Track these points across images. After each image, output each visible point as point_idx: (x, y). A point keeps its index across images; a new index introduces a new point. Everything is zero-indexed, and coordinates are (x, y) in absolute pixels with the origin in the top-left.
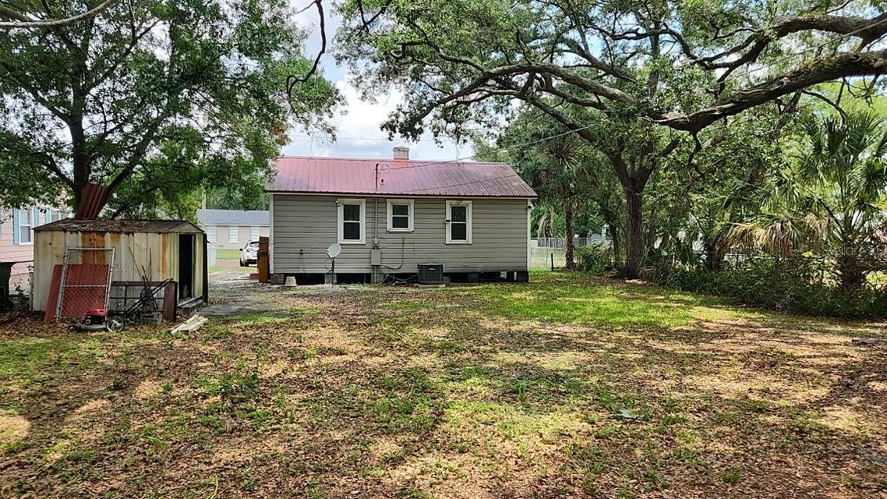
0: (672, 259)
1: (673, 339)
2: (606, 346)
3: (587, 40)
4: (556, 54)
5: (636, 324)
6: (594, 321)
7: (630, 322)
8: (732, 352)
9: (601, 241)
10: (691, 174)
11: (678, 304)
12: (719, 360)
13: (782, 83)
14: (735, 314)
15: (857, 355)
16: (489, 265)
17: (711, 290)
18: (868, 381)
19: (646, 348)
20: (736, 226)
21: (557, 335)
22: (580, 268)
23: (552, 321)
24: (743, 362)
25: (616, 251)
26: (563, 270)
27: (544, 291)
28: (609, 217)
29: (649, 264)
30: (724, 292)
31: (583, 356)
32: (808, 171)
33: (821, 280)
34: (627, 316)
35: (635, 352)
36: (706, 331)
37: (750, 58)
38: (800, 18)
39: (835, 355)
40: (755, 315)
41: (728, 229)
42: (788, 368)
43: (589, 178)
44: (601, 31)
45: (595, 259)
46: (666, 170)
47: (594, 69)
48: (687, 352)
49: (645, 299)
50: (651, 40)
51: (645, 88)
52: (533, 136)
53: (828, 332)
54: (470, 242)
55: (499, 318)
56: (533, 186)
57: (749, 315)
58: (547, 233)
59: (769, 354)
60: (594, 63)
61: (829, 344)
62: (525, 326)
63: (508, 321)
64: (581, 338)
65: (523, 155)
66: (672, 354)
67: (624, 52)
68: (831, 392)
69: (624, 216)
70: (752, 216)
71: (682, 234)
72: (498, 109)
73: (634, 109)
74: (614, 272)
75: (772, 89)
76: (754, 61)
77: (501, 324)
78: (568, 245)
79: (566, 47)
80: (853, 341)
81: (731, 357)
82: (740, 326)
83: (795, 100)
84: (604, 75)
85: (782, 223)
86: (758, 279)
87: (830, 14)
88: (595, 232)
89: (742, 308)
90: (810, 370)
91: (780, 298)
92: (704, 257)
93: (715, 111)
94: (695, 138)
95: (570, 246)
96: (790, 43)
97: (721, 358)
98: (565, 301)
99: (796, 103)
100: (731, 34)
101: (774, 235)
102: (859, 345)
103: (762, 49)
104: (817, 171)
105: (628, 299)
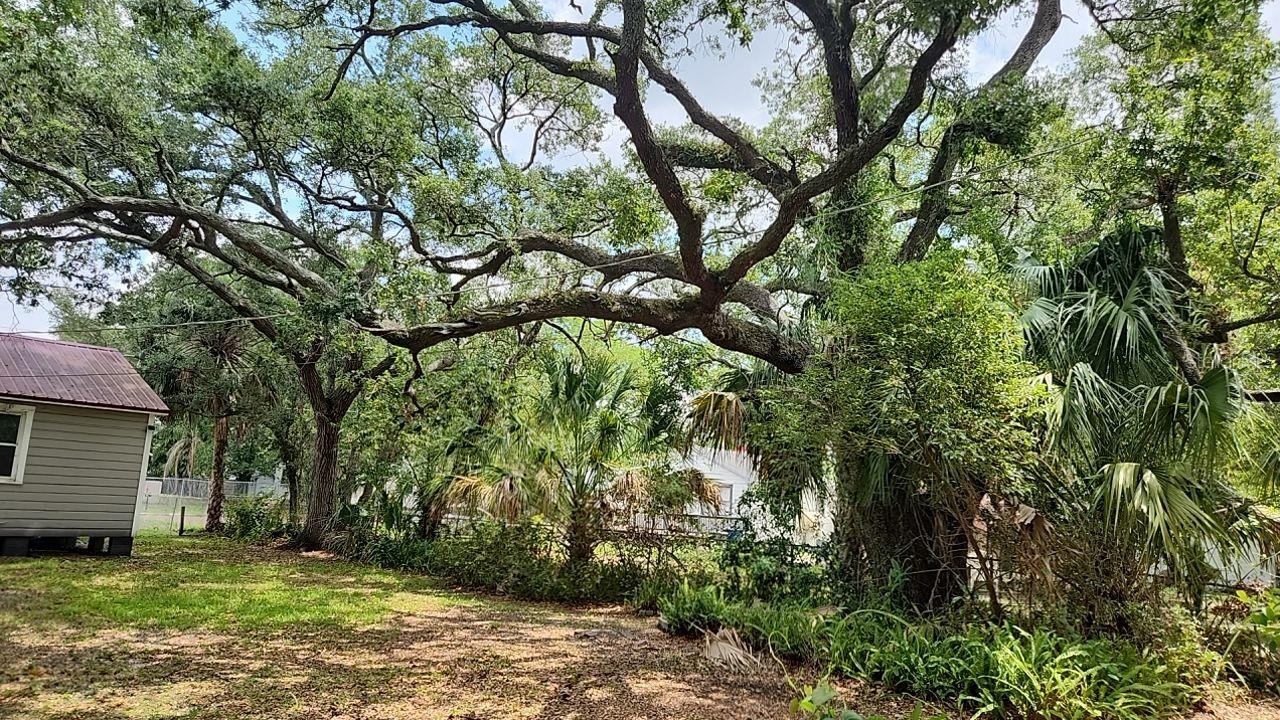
0: (373, 521)
1: (357, 647)
2: (251, 667)
3: (280, 192)
4: (226, 198)
5: (307, 624)
6: (238, 624)
7: (297, 622)
8: (435, 660)
9: (270, 489)
10: (406, 406)
11: (372, 590)
12: (416, 674)
13: (520, 309)
14: (447, 601)
15: (578, 653)
16: (54, 524)
17: (420, 568)
18: (587, 688)
19: (317, 664)
20: (458, 479)
21: (166, 652)
22: (232, 530)
23: (161, 627)
24: (447, 675)
25: (293, 505)
26: (200, 534)
27: (157, 572)
28: (288, 453)
29: (340, 528)
30: (437, 570)
31: (207, 688)
32: (544, 417)
33: (548, 554)
34: (295, 612)
35: (297, 672)
36: (405, 629)
37: (491, 268)
38: (546, 236)
39: (555, 655)
40: (471, 603)
41: (449, 483)
42: (501, 678)
43: (263, 391)
44: (301, 185)
45: (258, 517)
46: (374, 396)
47: (286, 234)
48: (374, 666)
49: (326, 583)
50: (372, 215)
51: (354, 279)
52: (174, 312)
53: (550, 622)
54: (20, 480)
55: (55, 626)
56: (164, 393)
57: (464, 603)
58: (182, 469)
59: (480, 660)
60: (287, 226)
61: (550, 639)
62: (106, 638)
63: (73, 631)
64: (208, 654)
65: (152, 341)
66: (354, 671)
67: (333, 222)
68: (545, 709)
69: (310, 452)
70: (479, 467)
71: (391, 486)
72: (109, 262)
73: (335, 306)
74: (286, 539)
75: (509, 315)
76: (494, 274)
77: (57, 637)
78: (215, 494)
79: (246, 193)
80: (576, 633)
81: (433, 670)
82: (450, 620)
83: (536, 329)
84: (303, 246)
85: (511, 479)
86: (479, 552)
87: (575, 240)
88: (264, 473)
89: (456, 592)
90: (525, 680)
91: (502, 578)
92: (416, 520)
93: (443, 329)
94: (415, 360)
95: (218, 496)
96: (534, 261)
97: (420, 671)
98: (192, 590)
99: (536, 333)
100: (470, 235)
101: (501, 496)
102: (581, 638)
103: (504, 262)
104: (553, 418)
105: (302, 583)
